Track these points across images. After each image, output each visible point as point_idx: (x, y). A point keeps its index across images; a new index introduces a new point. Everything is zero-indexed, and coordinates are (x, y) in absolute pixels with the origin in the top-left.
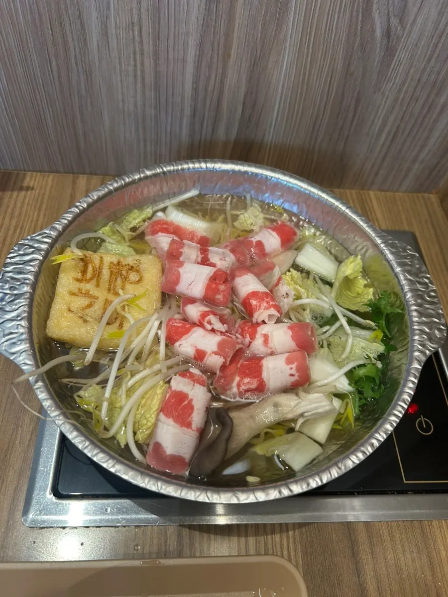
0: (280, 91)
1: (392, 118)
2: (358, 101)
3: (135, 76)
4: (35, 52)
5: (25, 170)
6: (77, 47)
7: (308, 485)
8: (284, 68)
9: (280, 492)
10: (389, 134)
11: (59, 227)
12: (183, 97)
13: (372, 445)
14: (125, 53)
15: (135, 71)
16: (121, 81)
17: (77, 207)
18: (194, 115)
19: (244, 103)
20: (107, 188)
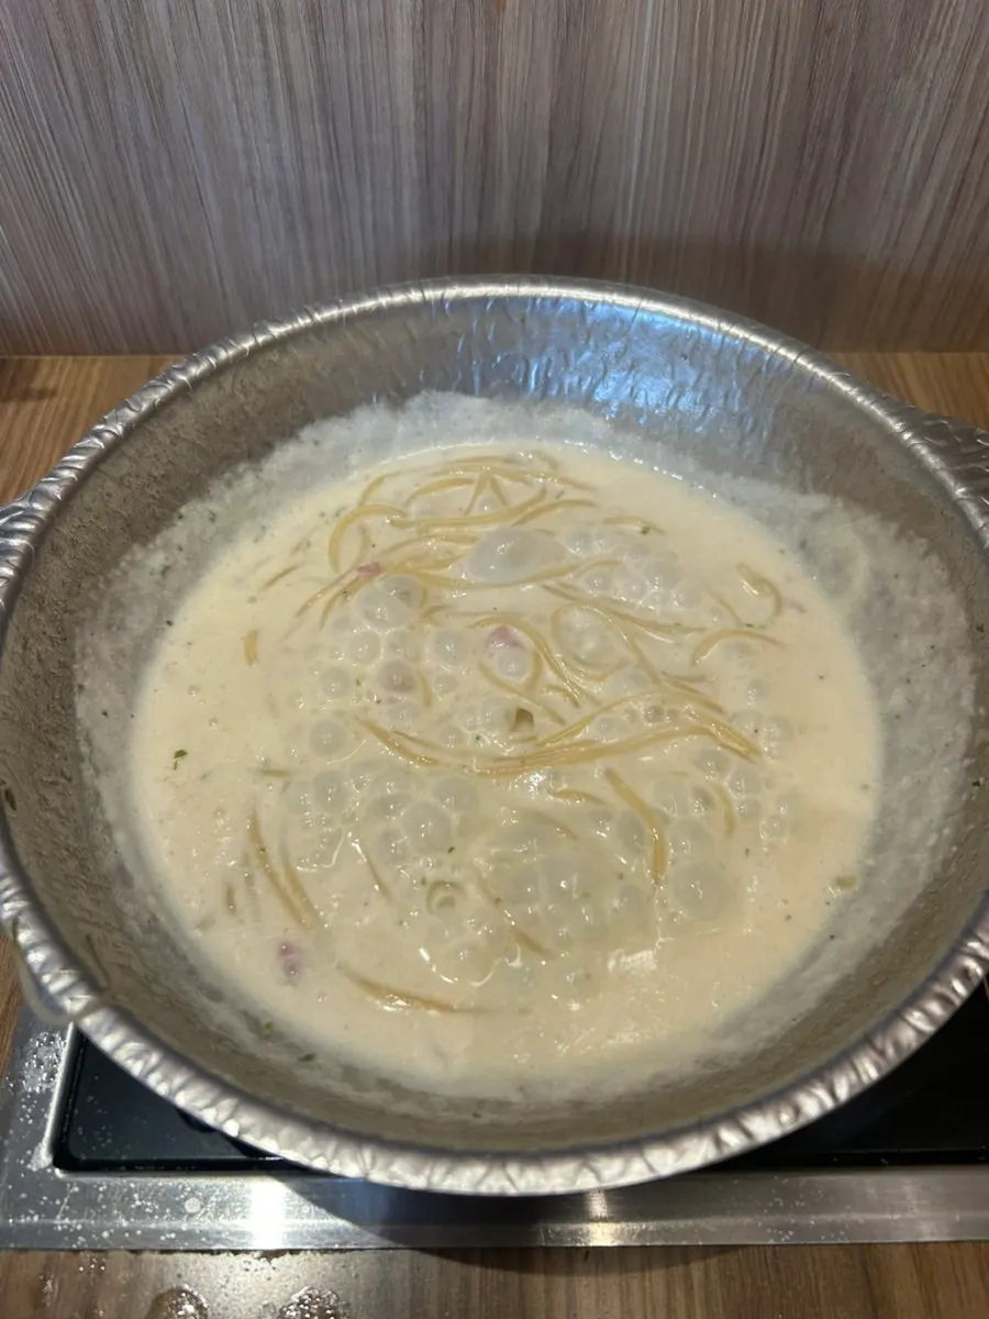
0: (642, 92)
1: (948, 146)
2: (852, 104)
3: (269, 82)
4: (21, 42)
5: (38, 353)
6: (118, 18)
7: (797, 1111)
8: (649, 23)
9: (718, 1142)
10: (942, 189)
11: (56, 491)
12: (395, 130)
13: (965, 975)
14: (237, 22)
15: (267, 68)
16: (236, 100)
17: (98, 434)
18: (426, 179)
19: (551, 134)
20: (173, 379)
